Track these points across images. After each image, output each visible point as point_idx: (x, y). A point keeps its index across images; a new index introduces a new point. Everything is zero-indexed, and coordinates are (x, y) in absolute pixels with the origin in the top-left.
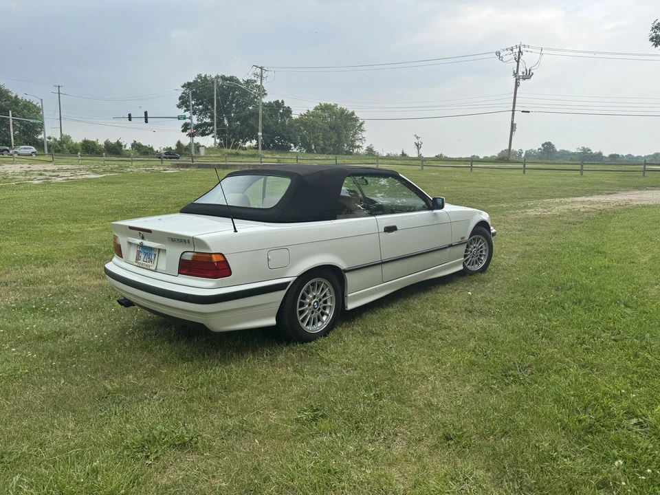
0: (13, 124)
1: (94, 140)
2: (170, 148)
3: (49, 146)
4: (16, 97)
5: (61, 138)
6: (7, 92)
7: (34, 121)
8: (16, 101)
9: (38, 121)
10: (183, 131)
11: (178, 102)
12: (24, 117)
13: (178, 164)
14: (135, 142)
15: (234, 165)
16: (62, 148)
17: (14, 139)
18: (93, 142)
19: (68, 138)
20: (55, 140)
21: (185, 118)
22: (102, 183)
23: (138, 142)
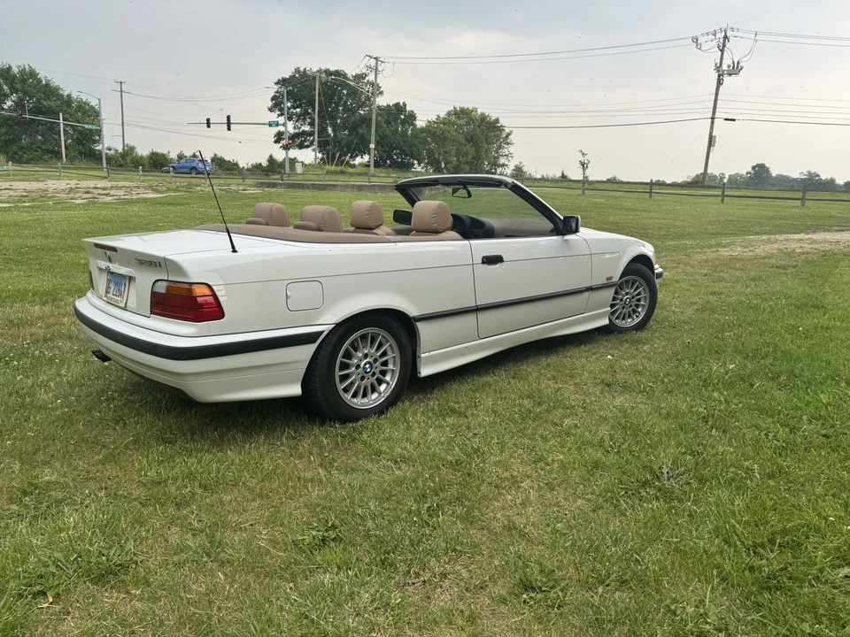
0: (64, 130)
1: (165, 153)
2: (260, 164)
3: (109, 159)
4: (69, 96)
5: (123, 149)
6: (57, 89)
7: (90, 127)
8: (68, 101)
9: (94, 127)
10: (275, 142)
11: (270, 104)
12: (79, 122)
13: (262, 183)
14: (216, 155)
15: (333, 185)
16: (125, 161)
17: (66, 148)
18: (163, 155)
19: (132, 149)
20: (116, 151)
21: (277, 125)
22: (160, 204)
23: (219, 155)
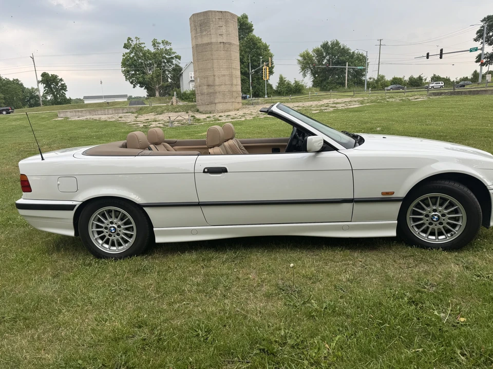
0: (348, 71)
1: (401, 77)
2: (467, 77)
3: (369, 84)
4: (353, 53)
5: (378, 78)
6: (348, 50)
7: (360, 68)
8: (352, 56)
9: (362, 68)
10: (477, 62)
11: (475, 36)
12: (355, 66)
13: (433, 93)
14: (435, 75)
16: (379, 84)
17: (348, 81)
18: (400, 79)
19: (383, 77)
20: (374, 79)
21: (476, 49)
23: (437, 75)
